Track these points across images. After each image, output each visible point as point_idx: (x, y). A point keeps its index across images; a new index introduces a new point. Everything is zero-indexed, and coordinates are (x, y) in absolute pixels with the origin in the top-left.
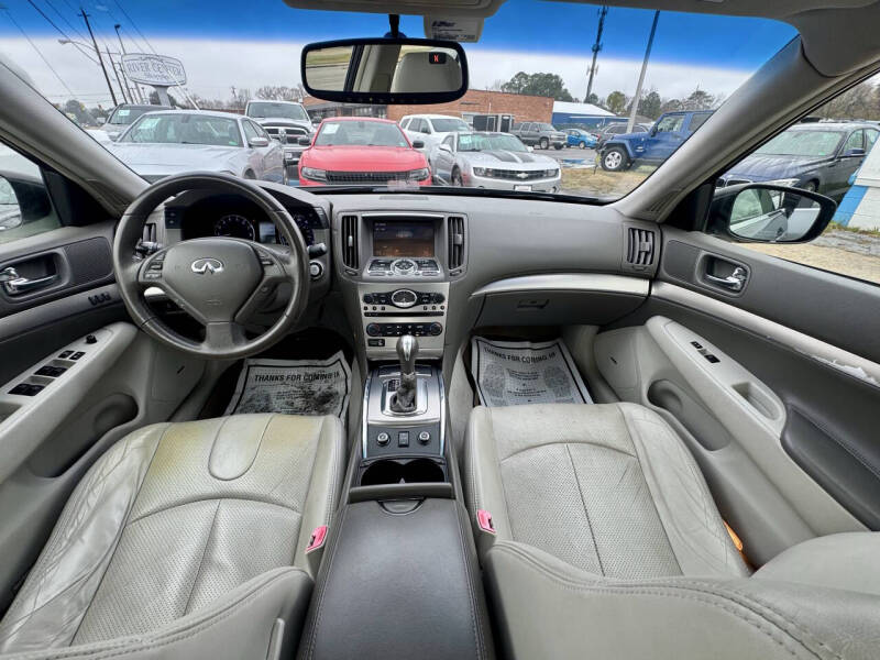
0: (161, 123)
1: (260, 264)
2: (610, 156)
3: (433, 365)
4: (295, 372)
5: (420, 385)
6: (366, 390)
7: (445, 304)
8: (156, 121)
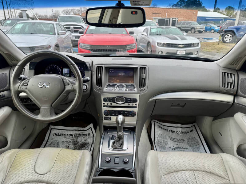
0: (23, 26)
1: (64, 84)
2: (226, 36)
3: (131, 130)
4: (70, 132)
5: (125, 138)
6: (102, 139)
7: (137, 103)
8: (21, 25)
